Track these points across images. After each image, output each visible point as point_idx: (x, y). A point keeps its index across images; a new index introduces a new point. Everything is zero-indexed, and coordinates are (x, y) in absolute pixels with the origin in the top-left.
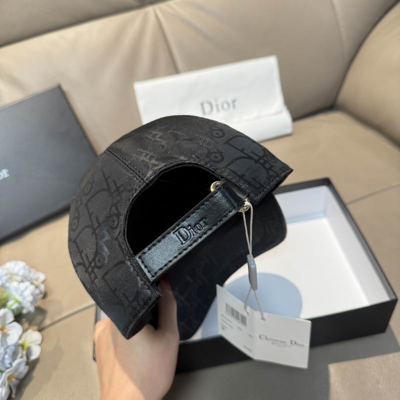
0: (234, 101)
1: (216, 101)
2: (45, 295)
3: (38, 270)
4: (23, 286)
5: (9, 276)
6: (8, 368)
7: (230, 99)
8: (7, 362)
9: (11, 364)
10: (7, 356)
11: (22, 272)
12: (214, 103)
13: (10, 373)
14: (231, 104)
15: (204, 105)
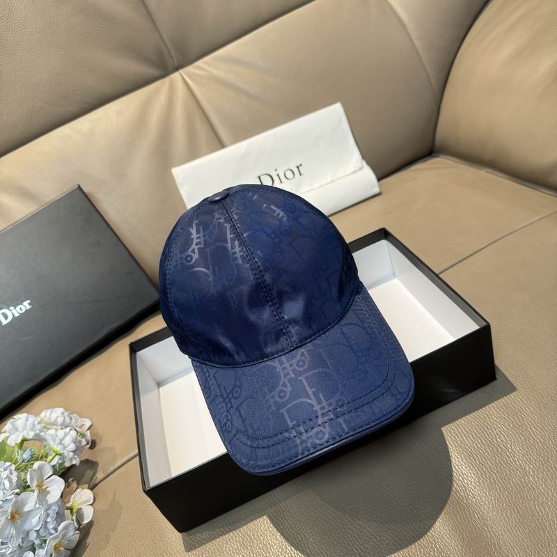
0: (299, 166)
1: (276, 170)
2: (93, 445)
3: (81, 416)
4: (61, 433)
5: (43, 425)
6: (52, 534)
7: (293, 165)
8: (51, 526)
9: (56, 529)
10: (49, 520)
11: (60, 420)
12: (274, 174)
13: (57, 541)
14: (296, 171)
15: (261, 177)
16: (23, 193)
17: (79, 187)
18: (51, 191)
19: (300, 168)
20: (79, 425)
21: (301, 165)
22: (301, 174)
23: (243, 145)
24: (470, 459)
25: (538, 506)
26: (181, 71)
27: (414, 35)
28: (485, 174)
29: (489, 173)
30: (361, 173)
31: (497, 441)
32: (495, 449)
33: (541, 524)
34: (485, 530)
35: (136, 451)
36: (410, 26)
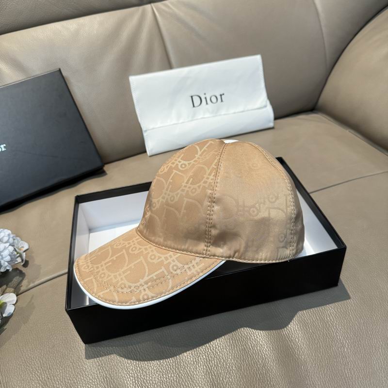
1: (205, 94)
7: (218, 93)
11: (6, 239)
12: (203, 96)
14: (219, 97)
15: (193, 97)
16: (16, 64)
17: (60, 70)
18: (37, 68)
19: (223, 96)
21: (223, 94)
22: (222, 101)
23: (185, 70)
24: (306, 328)
25: (347, 370)
26: (153, 5)
27: (323, 23)
28: (348, 133)
29: (352, 133)
30: (264, 109)
31: (327, 319)
32: (324, 324)
33: (346, 383)
34: (307, 379)
35: (67, 271)
36: (322, 15)
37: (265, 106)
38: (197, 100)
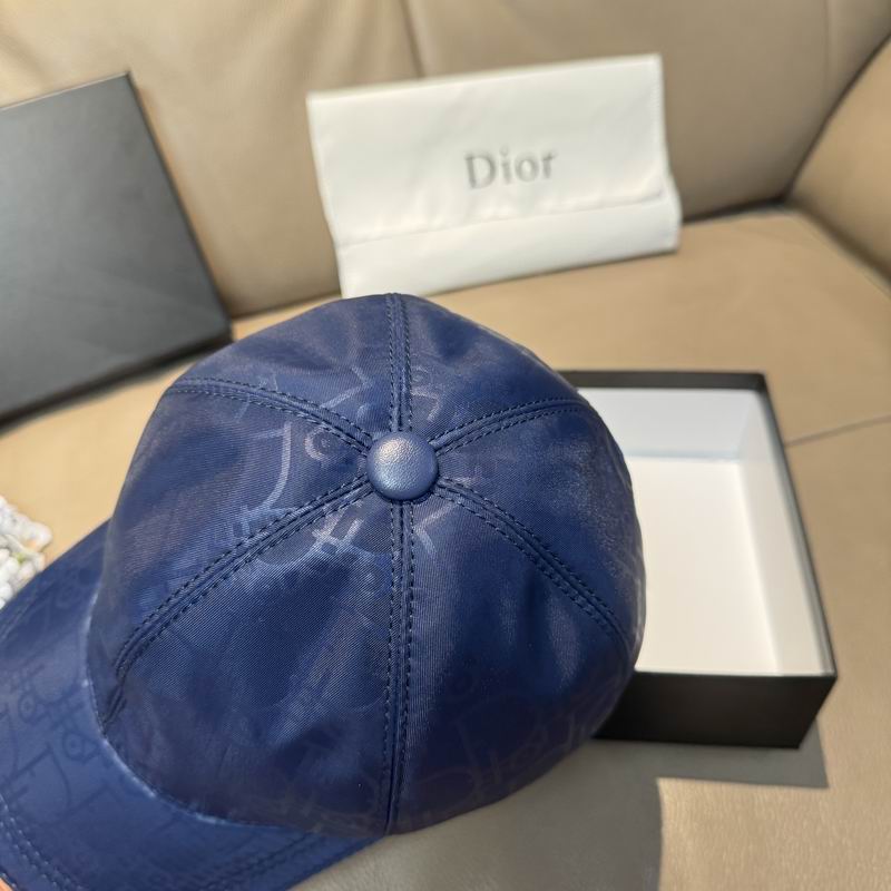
0: (548, 158)
1: (504, 154)
3: (33, 519)
7: (539, 153)
12: (499, 159)
14: (541, 164)
15: (474, 161)
17: (128, 78)
20: (26, 536)
21: (553, 156)
22: (548, 174)
23: (456, 88)
30: (656, 204)
37: (658, 195)
38: (481, 169)
